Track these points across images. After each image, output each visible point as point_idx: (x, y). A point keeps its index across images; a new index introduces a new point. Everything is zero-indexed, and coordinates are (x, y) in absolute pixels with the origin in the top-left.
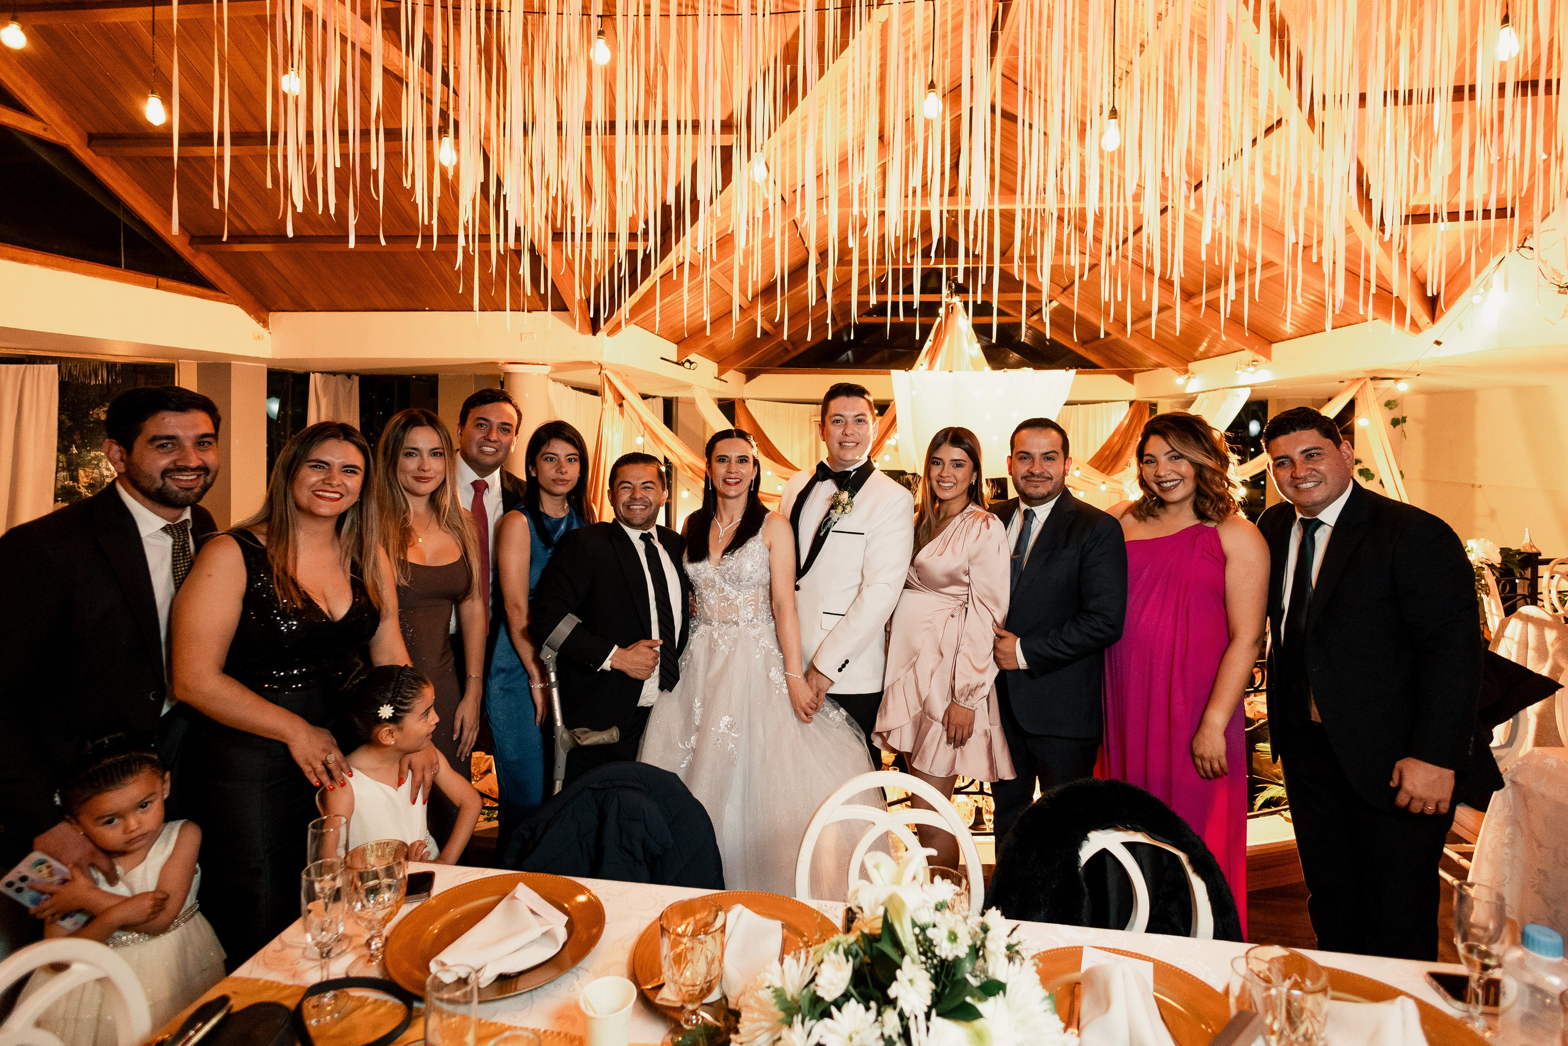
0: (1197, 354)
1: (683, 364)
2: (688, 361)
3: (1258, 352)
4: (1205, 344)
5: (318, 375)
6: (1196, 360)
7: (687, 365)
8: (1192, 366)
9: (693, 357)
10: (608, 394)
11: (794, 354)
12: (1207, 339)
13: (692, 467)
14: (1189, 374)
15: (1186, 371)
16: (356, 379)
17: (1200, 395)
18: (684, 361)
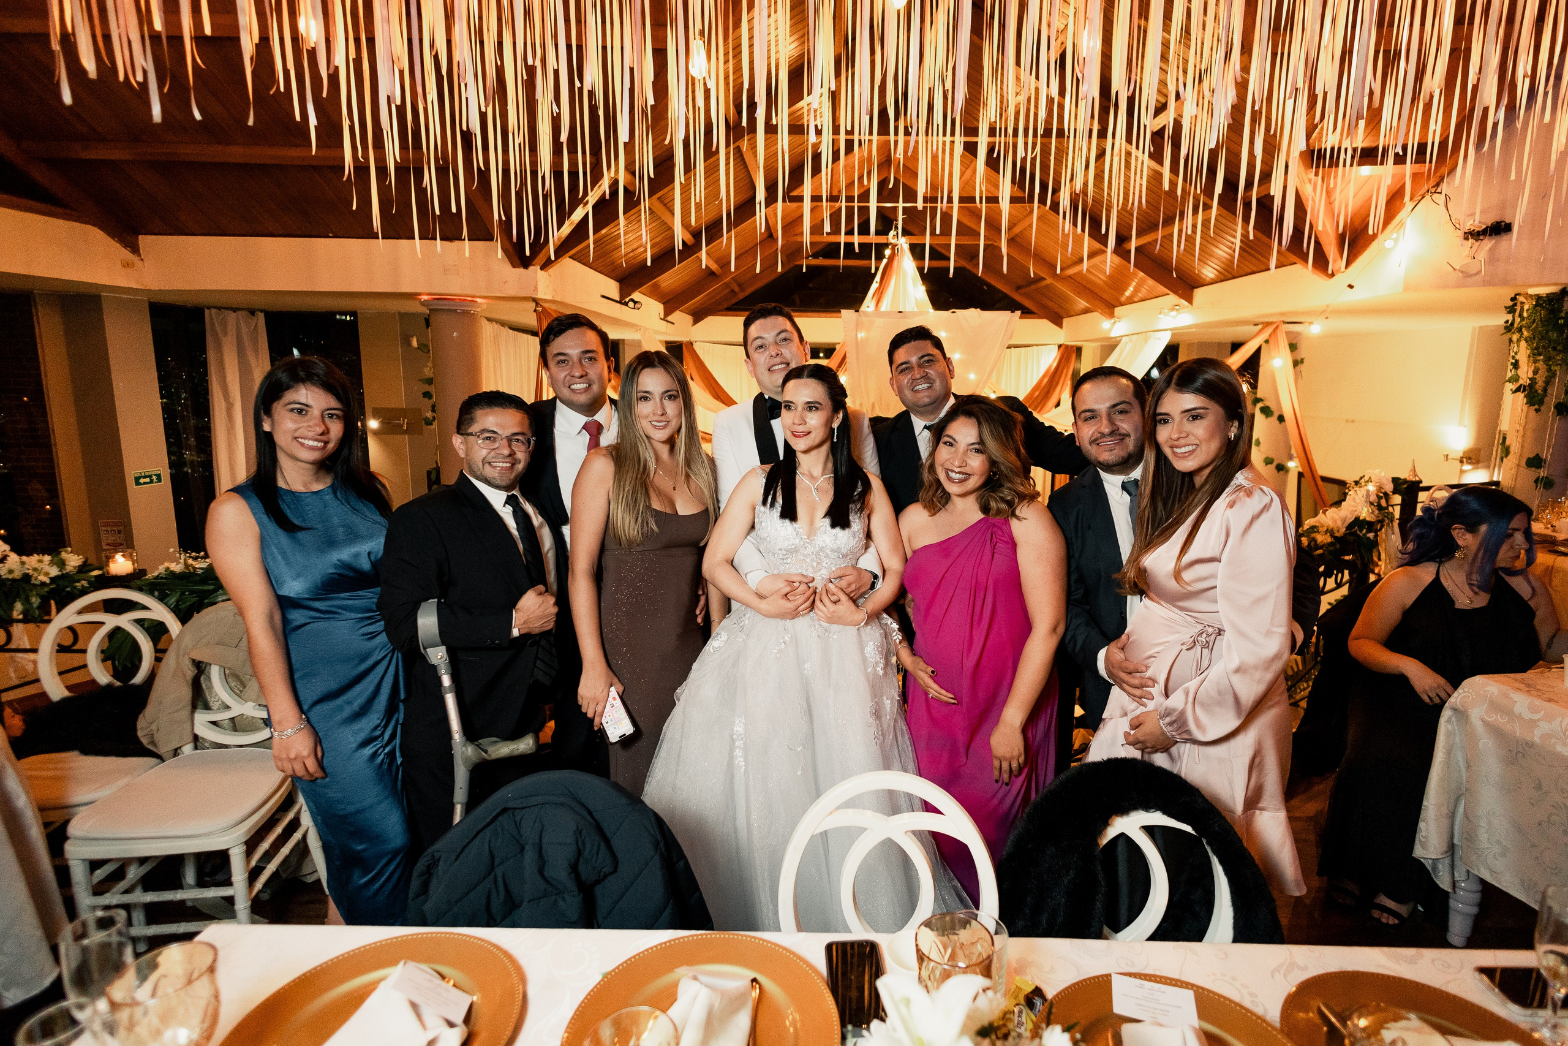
0: (1123, 299)
1: (626, 304)
2: (632, 300)
3: (1180, 297)
4: (1131, 289)
5: (213, 311)
6: (1122, 305)
7: (631, 304)
8: (1118, 311)
9: (637, 296)
11: (741, 296)
12: (1134, 284)
14: (1115, 319)
15: (1111, 315)
16: (261, 317)
17: (1124, 338)
18: (627, 300)
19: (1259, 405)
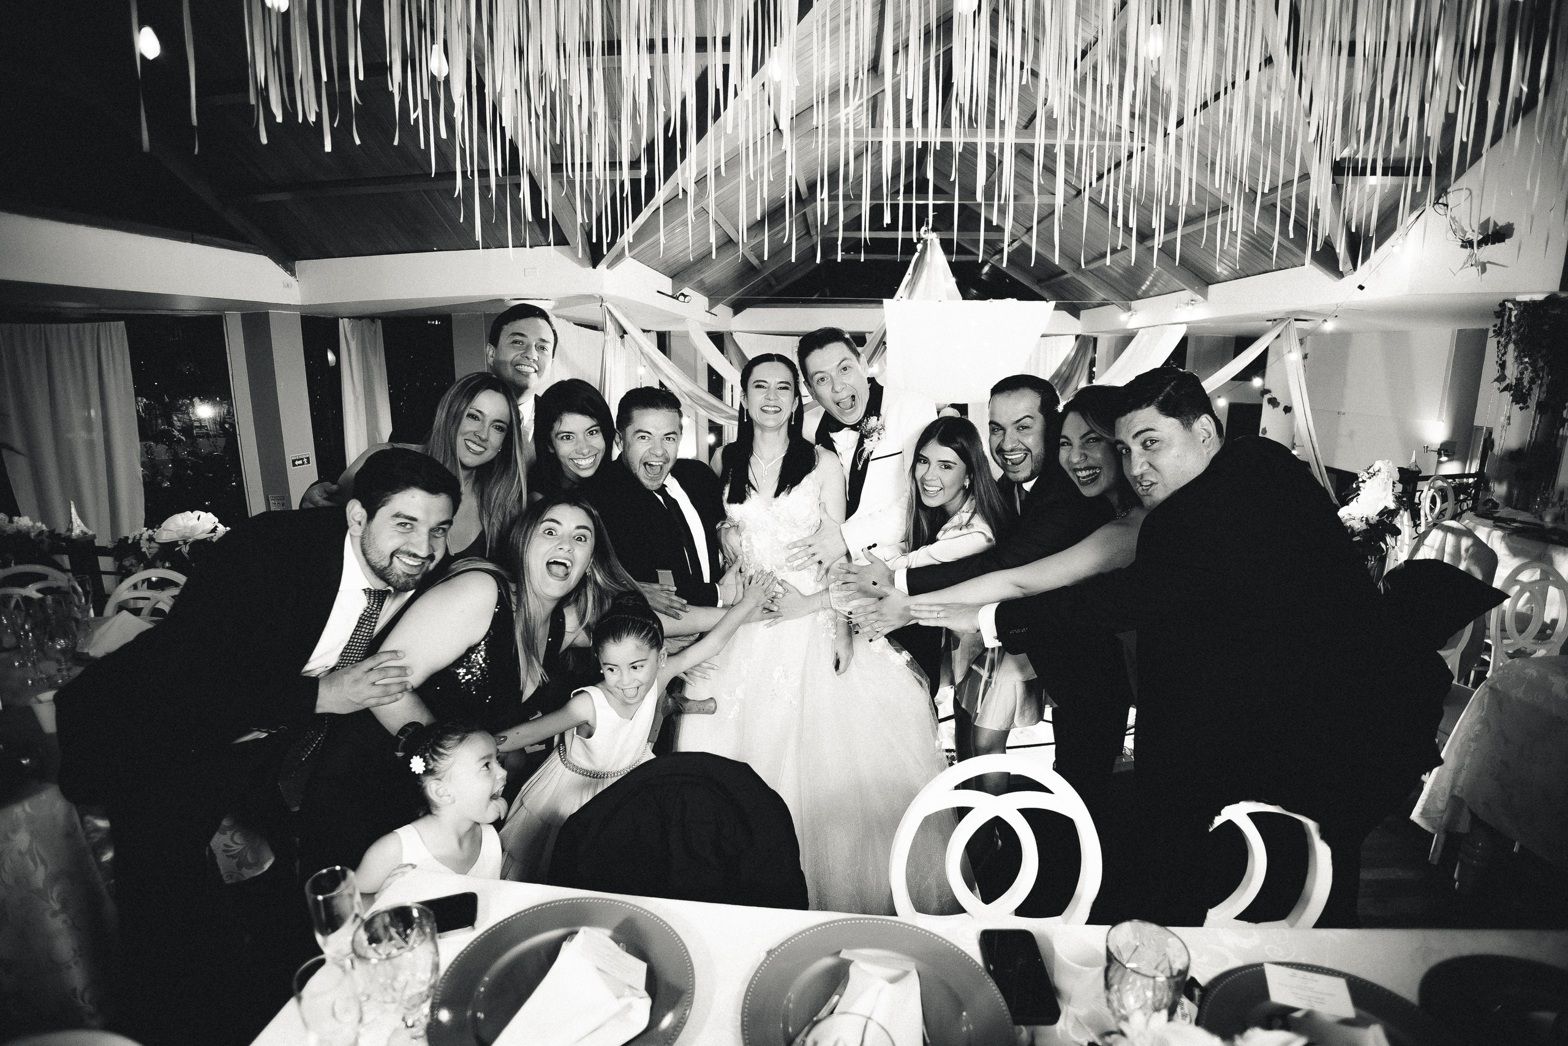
0: (1139, 293)
1: (677, 298)
2: (682, 294)
3: (1196, 292)
4: (1147, 284)
5: (345, 319)
6: (1138, 298)
7: (682, 298)
8: (1135, 304)
9: (686, 291)
10: (610, 327)
11: (778, 289)
12: (1151, 278)
13: (692, 395)
14: (1131, 311)
15: (1129, 309)
16: (379, 324)
17: (1142, 330)
18: (678, 294)
19: (1267, 396)
